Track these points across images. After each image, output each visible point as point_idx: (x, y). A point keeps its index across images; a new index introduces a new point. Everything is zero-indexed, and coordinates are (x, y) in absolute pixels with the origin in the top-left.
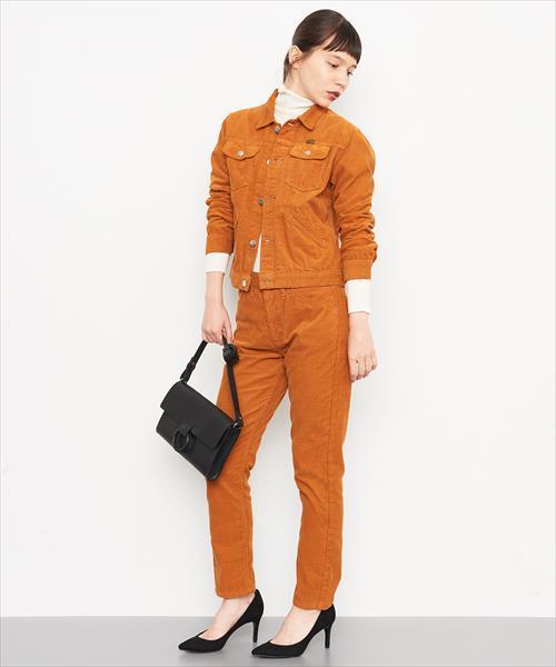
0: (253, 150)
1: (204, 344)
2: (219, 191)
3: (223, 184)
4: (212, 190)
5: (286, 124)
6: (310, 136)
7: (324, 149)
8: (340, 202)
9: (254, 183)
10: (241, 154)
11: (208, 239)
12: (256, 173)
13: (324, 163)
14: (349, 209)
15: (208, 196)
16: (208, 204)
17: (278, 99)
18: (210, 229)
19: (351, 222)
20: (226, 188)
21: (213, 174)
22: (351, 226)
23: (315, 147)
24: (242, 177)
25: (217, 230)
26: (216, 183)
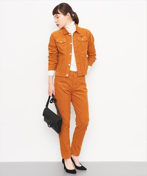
4: (49, 53)
5: (74, 33)
7: (86, 38)
10: (61, 42)
12: (67, 46)
13: (87, 42)
16: (48, 57)
24: (64, 48)
25: (51, 64)
26: (51, 51)
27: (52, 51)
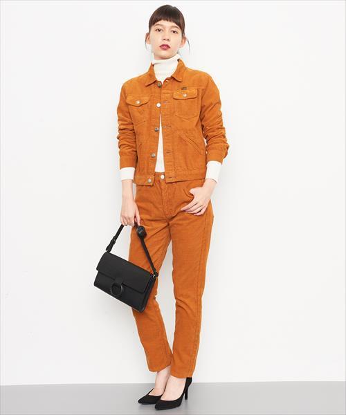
0: (146, 99)
1: (122, 227)
2: (125, 129)
3: (127, 124)
4: (120, 129)
5: (165, 81)
6: (182, 85)
7: (194, 91)
8: (206, 121)
9: (150, 118)
10: (138, 102)
11: (120, 160)
12: (150, 112)
13: (196, 100)
14: (211, 124)
15: (117, 134)
16: (118, 139)
17: (155, 67)
18: (121, 154)
19: (214, 131)
20: (130, 127)
21: (119, 120)
22: (214, 134)
23: (188, 91)
24: (142, 116)
25: (125, 154)
26: (122, 124)
27: (126, 123)
